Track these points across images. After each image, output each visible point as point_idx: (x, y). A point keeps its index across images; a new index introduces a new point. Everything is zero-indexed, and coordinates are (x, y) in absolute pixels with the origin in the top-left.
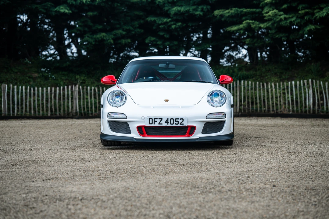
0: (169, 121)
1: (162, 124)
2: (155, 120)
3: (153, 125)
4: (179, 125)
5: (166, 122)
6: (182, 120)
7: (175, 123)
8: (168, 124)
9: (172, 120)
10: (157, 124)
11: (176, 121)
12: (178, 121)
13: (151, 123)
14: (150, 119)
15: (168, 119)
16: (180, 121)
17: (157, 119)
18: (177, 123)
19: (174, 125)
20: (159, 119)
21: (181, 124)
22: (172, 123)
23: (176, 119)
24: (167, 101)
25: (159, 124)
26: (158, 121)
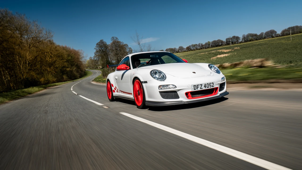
0: (206, 86)
1: (202, 88)
2: (198, 86)
3: (197, 90)
4: (212, 88)
5: (204, 87)
6: (213, 84)
7: (209, 86)
8: (206, 88)
9: (208, 85)
10: (199, 89)
11: (210, 85)
12: (211, 85)
13: (195, 88)
14: (194, 86)
15: (205, 84)
16: (212, 85)
17: (199, 85)
18: (210, 86)
19: (209, 88)
20: (200, 85)
21: (213, 87)
22: (208, 87)
23: (210, 83)
24: (194, 73)
25: (201, 88)
26: (200, 86)
